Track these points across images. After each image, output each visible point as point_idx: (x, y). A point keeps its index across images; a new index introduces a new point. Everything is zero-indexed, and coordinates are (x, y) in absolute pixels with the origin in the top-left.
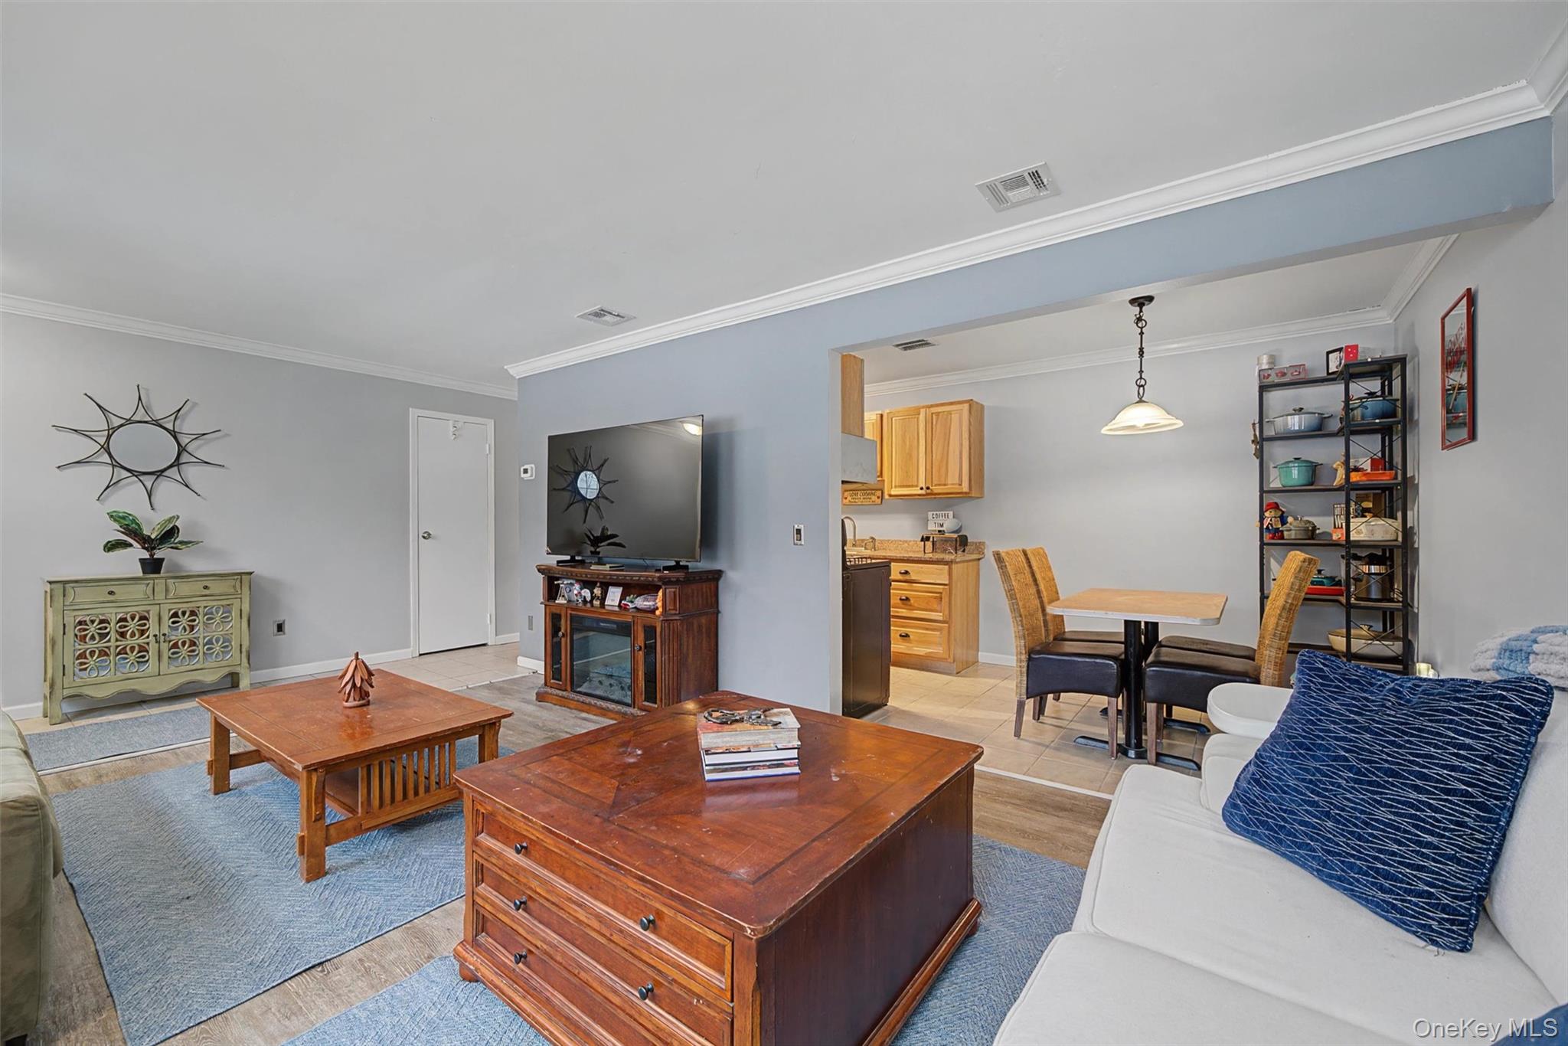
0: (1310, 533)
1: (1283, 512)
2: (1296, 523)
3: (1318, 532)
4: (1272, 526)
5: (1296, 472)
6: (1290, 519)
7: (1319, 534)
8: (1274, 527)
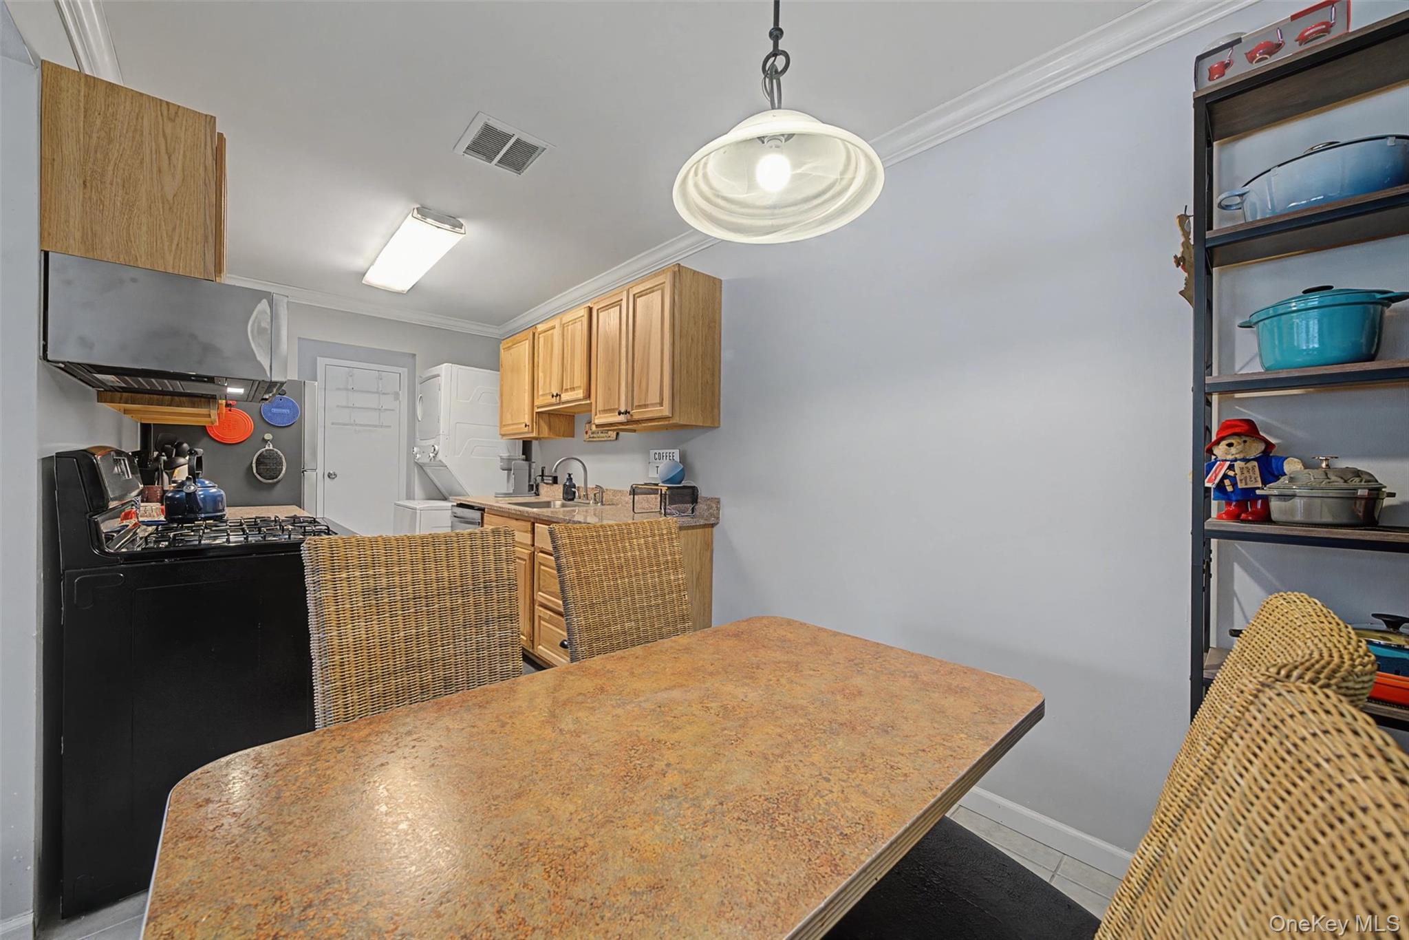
0: (1360, 507)
1: (1269, 446)
2: (1313, 476)
3: (1387, 502)
4: (1234, 484)
5: (1314, 327)
6: (1292, 466)
7: (1391, 507)
8: (1240, 485)
